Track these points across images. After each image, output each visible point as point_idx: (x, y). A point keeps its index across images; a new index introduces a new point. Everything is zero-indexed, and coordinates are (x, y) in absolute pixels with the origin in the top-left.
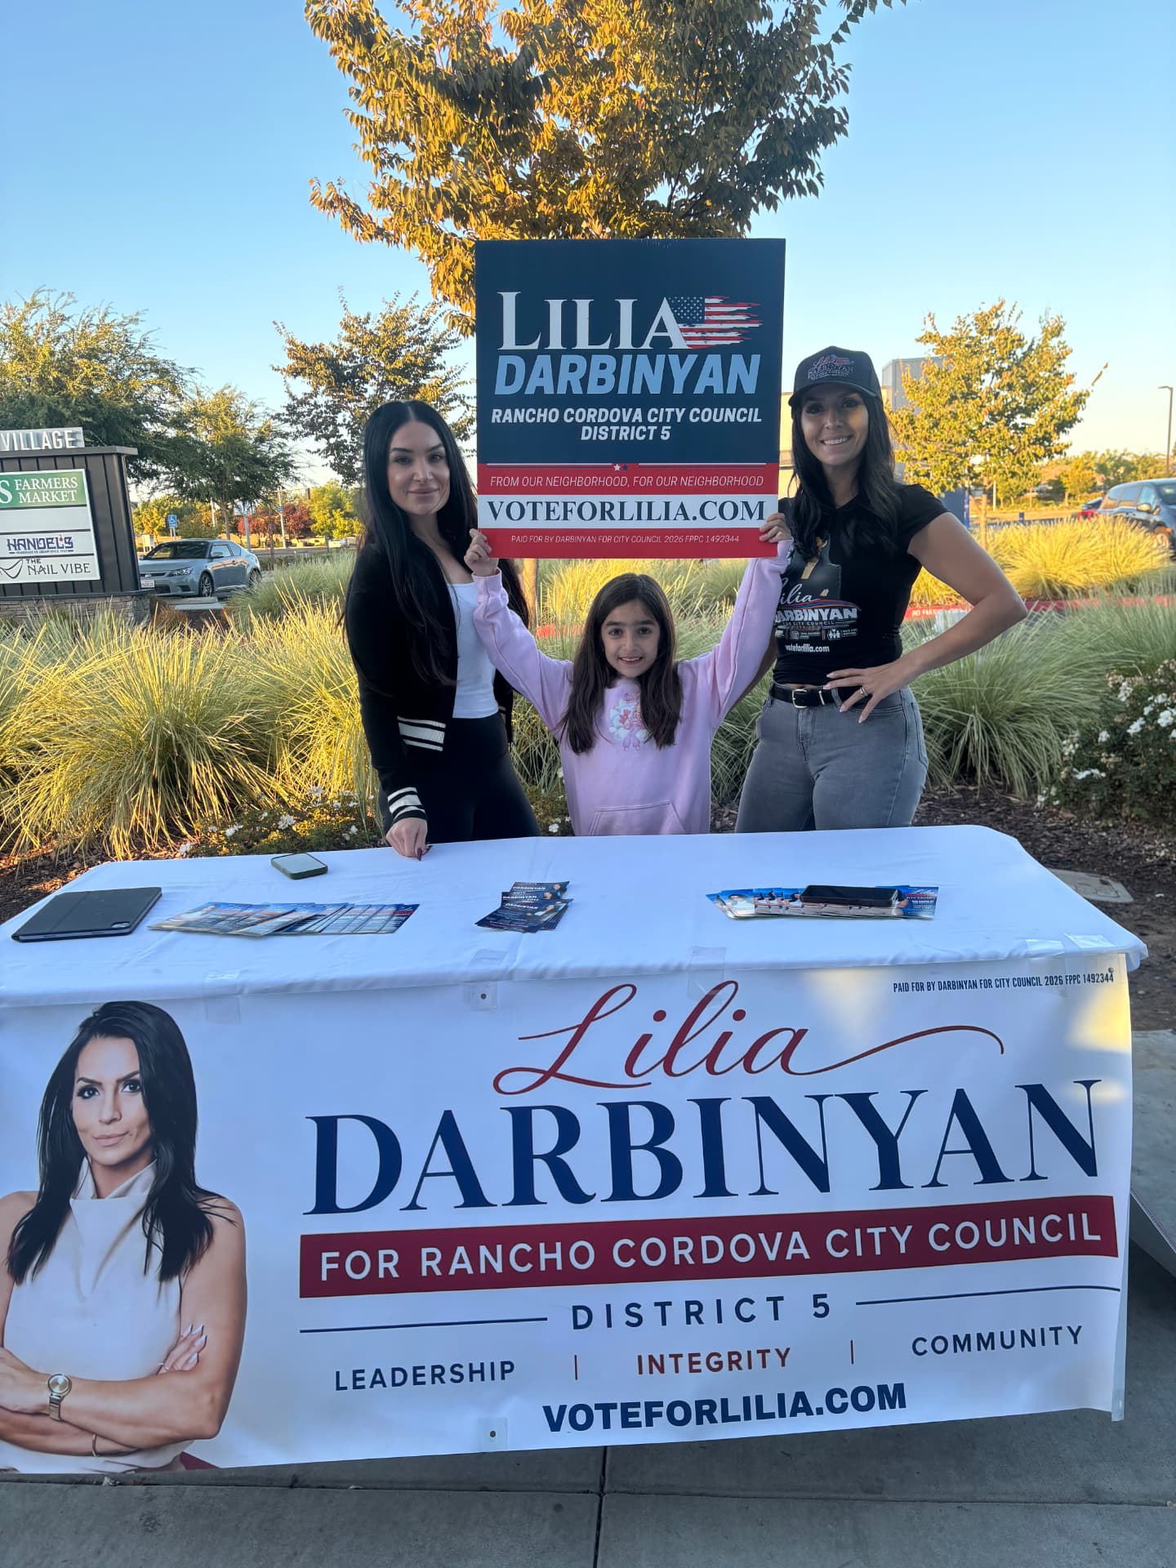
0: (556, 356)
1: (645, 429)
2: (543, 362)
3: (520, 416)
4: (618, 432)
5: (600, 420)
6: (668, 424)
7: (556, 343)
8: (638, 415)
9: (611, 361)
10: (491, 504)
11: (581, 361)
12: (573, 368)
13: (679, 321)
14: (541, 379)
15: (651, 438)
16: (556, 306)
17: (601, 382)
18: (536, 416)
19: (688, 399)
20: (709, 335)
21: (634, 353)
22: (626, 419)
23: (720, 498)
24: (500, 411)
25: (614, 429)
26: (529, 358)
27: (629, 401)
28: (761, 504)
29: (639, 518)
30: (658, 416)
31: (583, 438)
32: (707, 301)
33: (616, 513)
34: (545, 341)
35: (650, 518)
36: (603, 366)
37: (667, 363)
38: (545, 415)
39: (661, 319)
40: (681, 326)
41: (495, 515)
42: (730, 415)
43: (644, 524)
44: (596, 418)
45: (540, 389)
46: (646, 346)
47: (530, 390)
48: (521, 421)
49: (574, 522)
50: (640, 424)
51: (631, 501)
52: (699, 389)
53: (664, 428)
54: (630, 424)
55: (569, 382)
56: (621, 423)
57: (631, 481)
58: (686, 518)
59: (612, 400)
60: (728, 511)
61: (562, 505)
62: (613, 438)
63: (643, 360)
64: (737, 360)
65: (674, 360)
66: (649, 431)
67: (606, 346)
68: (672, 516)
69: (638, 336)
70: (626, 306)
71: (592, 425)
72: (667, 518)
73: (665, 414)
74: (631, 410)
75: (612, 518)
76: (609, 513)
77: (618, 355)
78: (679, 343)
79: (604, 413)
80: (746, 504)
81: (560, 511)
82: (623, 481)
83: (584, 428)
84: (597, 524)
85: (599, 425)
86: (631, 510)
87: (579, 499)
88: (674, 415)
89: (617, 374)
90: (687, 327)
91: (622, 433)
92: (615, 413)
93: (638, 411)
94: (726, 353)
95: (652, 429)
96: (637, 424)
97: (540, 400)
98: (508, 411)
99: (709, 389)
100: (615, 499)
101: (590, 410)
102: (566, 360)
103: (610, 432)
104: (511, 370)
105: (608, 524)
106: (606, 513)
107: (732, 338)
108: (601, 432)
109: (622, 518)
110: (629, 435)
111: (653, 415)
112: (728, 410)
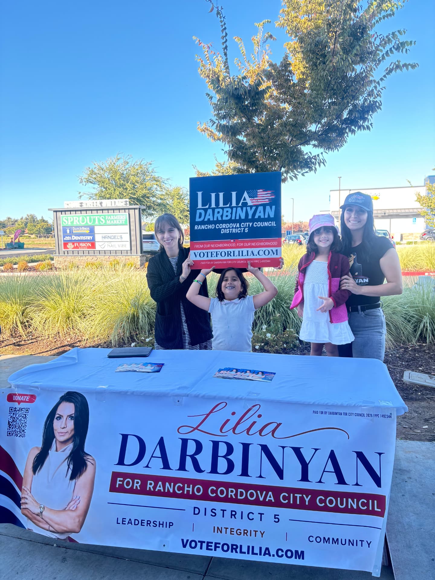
0: (213, 209)
1: (240, 229)
2: (210, 211)
3: (203, 227)
4: (232, 230)
5: (227, 227)
6: (247, 227)
7: (213, 205)
8: (238, 225)
9: (230, 210)
10: (195, 253)
11: (221, 210)
12: (218, 212)
13: (250, 197)
14: (209, 216)
15: (242, 232)
16: (213, 195)
17: (227, 216)
18: (208, 227)
19: (253, 220)
20: (259, 201)
21: (237, 207)
22: (234, 227)
23: (264, 249)
24: (197, 226)
25: (231, 229)
26: (206, 210)
27: (235, 221)
28: (277, 250)
29: (239, 255)
30: (244, 225)
31: (222, 233)
32: (258, 191)
33: (232, 254)
34: (210, 205)
35: (242, 255)
36: (227, 212)
37: (247, 210)
38: (210, 227)
39: (245, 197)
40: (251, 199)
41: (196, 256)
42: (266, 224)
43: (241, 257)
44: (226, 227)
45: (209, 219)
46: (240, 205)
47: (206, 220)
48: (204, 228)
49: (219, 257)
50: (239, 228)
51: (237, 250)
52: (256, 217)
53: (246, 229)
54: (235, 228)
55: (217, 217)
56: (233, 228)
57: (236, 245)
58: (254, 255)
59: (230, 221)
60: (267, 253)
61: (215, 253)
62: (231, 232)
63: (239, 209)
64: (268, 208)
65: (249, 208)
66: (241, 230)
67: (228, 205)
68: (249, 255)
69: (238, 202)
70: (234, 194)
71: (224, 229)
72: (248, 255)
73: (246, 224)
74: (236, 224)
75: (231, 256)
76: (230, 254)
77: (232, 208)
78: (250, 203)
79: (228, 225)
80: (272, 250)
81: (215, 254)
82: (234, 245)
83: (222, 230)
84: (226, 258)
85: (226, 229)
86: (236, 253)
87: (221, 250)
88: (249, 225)
89: (232, 213)
90: (252, 199)
91: (233, 231)
92: (231, 225)
93: (238, 224)
94: (264, 206)
95: (242, 229)
96: (238, 228)
97: (209, 222)
98: (200, 226)
99: (260, 217)
100: (232, 250)
101: (224, 225)
102: (216, 210)
103: (230, 231)
104: (200, 214)
105: (229, 258)
106: (229, 254)
107: (267, 201)
108: (227, 231)
109: (234, 256)
110: (235, 231)
111: (243, 225)
112: (266, 222)
